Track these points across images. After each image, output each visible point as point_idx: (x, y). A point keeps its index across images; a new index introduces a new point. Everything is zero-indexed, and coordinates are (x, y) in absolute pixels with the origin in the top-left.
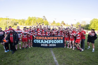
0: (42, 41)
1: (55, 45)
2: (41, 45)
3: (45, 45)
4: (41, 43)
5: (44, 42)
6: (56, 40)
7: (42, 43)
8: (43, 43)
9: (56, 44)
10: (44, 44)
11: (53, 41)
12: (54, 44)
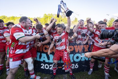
0: (44, 55)
1: (77, 66)
2: (42, 67)
3: (50, 67)
4: (42, 60)
5: (49, 58)
6: (78, 53)
7: (44, 61)
8: (47, 61)
9: (80, 63)
10: (49, 64)
11: (71, 56)
12: (75, 63)
